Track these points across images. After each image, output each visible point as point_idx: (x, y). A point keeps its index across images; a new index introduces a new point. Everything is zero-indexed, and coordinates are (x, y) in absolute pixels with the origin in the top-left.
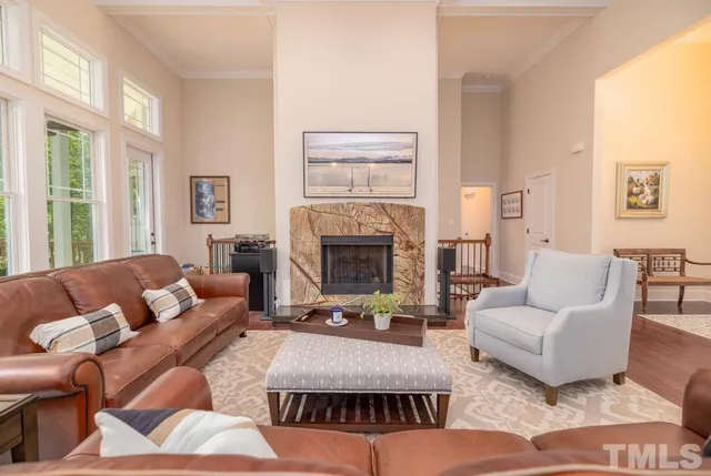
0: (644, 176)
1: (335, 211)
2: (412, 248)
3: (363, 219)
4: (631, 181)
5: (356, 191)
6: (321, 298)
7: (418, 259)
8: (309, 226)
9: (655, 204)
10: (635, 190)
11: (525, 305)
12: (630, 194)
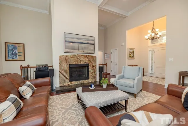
0: (131, 51)
1: (73, 57)
2: (94, 67)
3: (81, 59)
4: (130, 52)
5: (80, 51)
6: (69, 83)
7: (95, 69)
8: (65, 61)
9: (133, 57)
10: (131, 53)
11: (123, 78)
12: (130, 54)
